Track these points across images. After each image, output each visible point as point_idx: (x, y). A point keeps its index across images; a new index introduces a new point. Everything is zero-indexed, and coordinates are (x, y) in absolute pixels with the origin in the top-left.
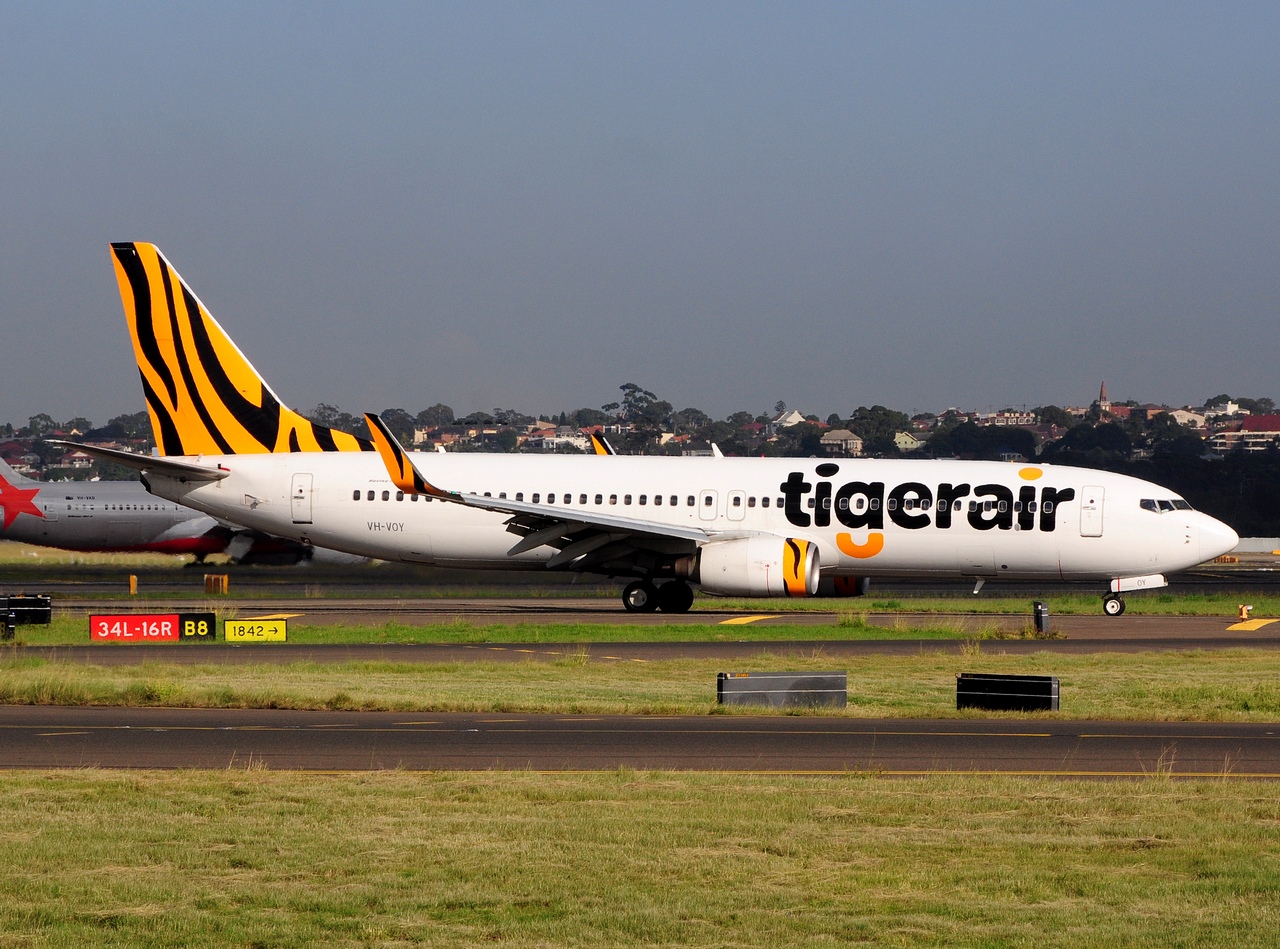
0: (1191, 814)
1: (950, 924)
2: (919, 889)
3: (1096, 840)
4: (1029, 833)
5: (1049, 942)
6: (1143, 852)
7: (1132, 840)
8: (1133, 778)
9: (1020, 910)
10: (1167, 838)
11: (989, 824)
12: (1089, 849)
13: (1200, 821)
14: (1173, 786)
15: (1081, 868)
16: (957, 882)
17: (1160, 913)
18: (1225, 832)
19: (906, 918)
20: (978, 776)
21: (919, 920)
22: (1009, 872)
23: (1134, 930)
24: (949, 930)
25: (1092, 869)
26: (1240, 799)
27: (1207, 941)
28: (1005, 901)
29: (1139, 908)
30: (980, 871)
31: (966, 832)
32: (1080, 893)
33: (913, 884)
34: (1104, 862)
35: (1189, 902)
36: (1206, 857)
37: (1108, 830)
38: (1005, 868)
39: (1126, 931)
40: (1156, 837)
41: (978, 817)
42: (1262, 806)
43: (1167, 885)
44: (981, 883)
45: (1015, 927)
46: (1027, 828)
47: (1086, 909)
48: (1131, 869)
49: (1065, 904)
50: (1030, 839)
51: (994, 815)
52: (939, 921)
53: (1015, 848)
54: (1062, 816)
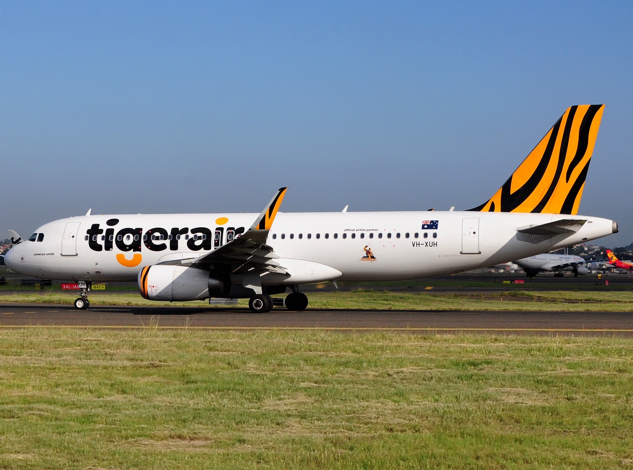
0: (175, 349)
1: (58, 409)
2: (36, 390)
3: (127, 363)
4: (90, 359)
5: (113, 419)
6: (153, 370)
7: (146, 363)
8: (138, 329)
9: (94, 401)
10: (165, 362)
11: (67, 354)
12: (124, 368)
13: (180, 352)
14: (161, 333)
16: (57, 386)
17: (170, 403)
18: (196, 359)
19: (34, 406)
20: (54, 328)
21: (41, 407)
22: (84, 381)
23: (158, 412)
24: (58, 413)
25: (129, 379)
27: (198, 418)
28: (85, 397)
29: (158, 400)
30: (69, 381)
32: (124, 392)
33: (33, 387)
34: (134, 375)
35: (184, 397)
36: (189, 372)
37: (132, 358)
39: (153, 413)
40: (159, 361)
42: (211, 345)
44: (70, 387)
45: (93, 410)
46: (88, 357)
47: (130, 401)
49: (118, 398)
51: (68, 350)
52: (52, 407)
53: (84, 367)
54: (105, 350)
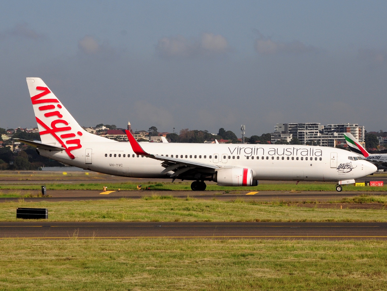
15: (49, 266)
26: (97, 245)
31: (14, 256)
38: (25, 267)
41: (18, 252)
43: (74, 271)
48: (64, 266)
50: (33, 258)
